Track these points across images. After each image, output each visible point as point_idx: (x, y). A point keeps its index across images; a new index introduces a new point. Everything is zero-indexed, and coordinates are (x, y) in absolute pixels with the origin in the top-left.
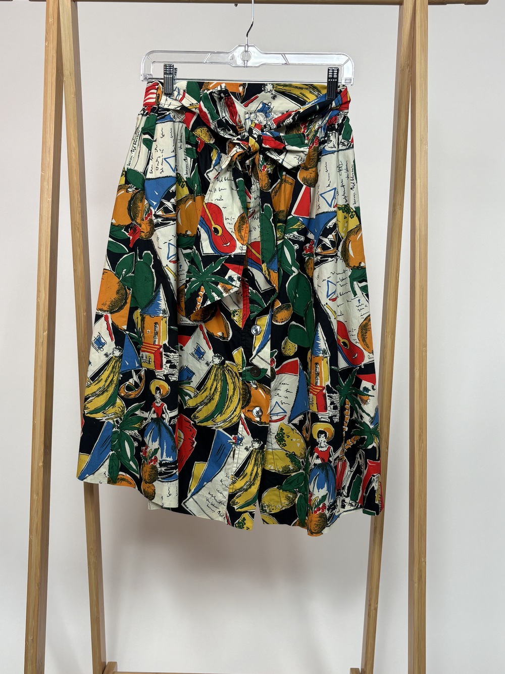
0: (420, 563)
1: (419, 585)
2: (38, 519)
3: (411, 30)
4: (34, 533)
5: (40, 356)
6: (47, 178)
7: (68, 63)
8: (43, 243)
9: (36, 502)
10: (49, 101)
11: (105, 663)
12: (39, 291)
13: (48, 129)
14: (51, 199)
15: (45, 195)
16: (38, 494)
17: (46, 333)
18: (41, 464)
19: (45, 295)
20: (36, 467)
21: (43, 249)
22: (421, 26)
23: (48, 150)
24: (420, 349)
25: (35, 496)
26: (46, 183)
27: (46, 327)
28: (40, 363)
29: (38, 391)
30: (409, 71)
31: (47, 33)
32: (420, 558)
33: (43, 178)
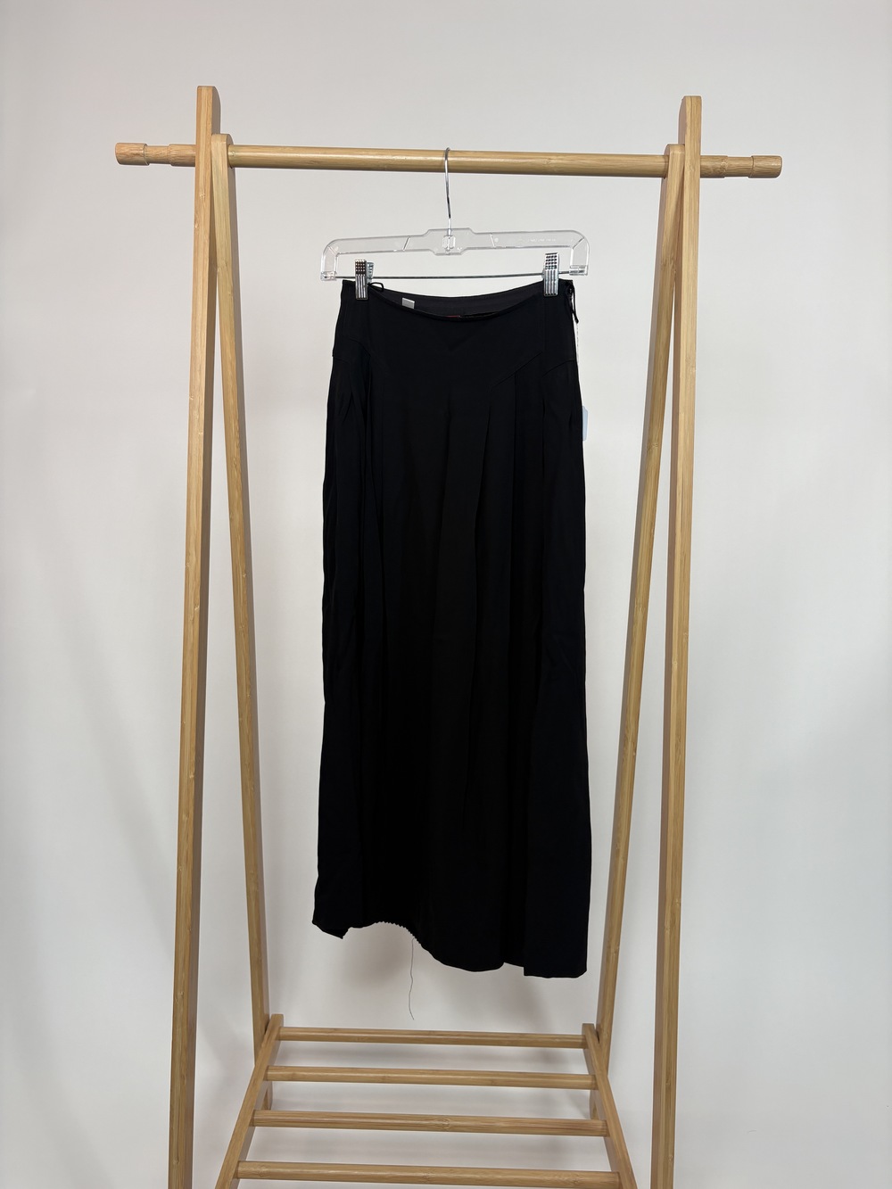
0: (673, 904)
1: (671, 932)
2: (188, 846)
3: (676, 212)
4: (183, 863)
5: (191, 639)
6: (197, 405)
7: (224, 250)
8: (194, 492)
9: (185, 825)
10: (200, 303)
11: (268, 1015)
12: (188, 554)
13: (198, 341)
14: (202, 433)
15: (195, 429)
16: (188, 814)
17: (197, 608)
18: (192, 776)
19: (196, 559)
20: (185, 781)
21: (193, 498)
22: (690, 208)
23: (198, 369)
24: (679, 634)
25: (184, 816)
26: (195, 412)
27: (198, 601)
28: (189, 647)
29: (187, 683)
30: (673, 267)
31: (196, 212)
32: (673, 898)
33: (191, 404)
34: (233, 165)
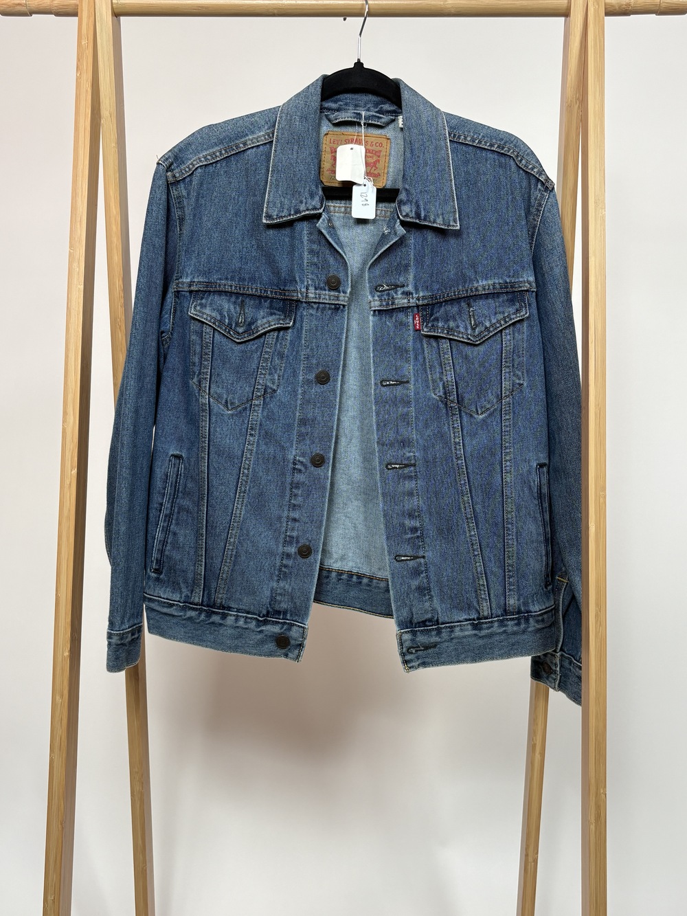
0: (597, 794)
1: (596, 827)
2: (62, 731)
3: (580, 51)
4: (56, 751)
5: (67, 504)
6: (77, 256)
7: (108, 100)
9: (59, 706)
10: (81, 152)
12: (65, 413)
13: (79, 191)
15: (75, 281)
16: (62, 696)
17: (75, 471)
18: (67, 654)
19: (73, 419)
20: (60, 659)
22: (595, 46)
23: (78, 219)
26: (75, 265)
27: (75, 463)
30: (579, 106)
31: (79, 60)
32: (598, 789)
33: (71, 257)
34: (117, 14)
